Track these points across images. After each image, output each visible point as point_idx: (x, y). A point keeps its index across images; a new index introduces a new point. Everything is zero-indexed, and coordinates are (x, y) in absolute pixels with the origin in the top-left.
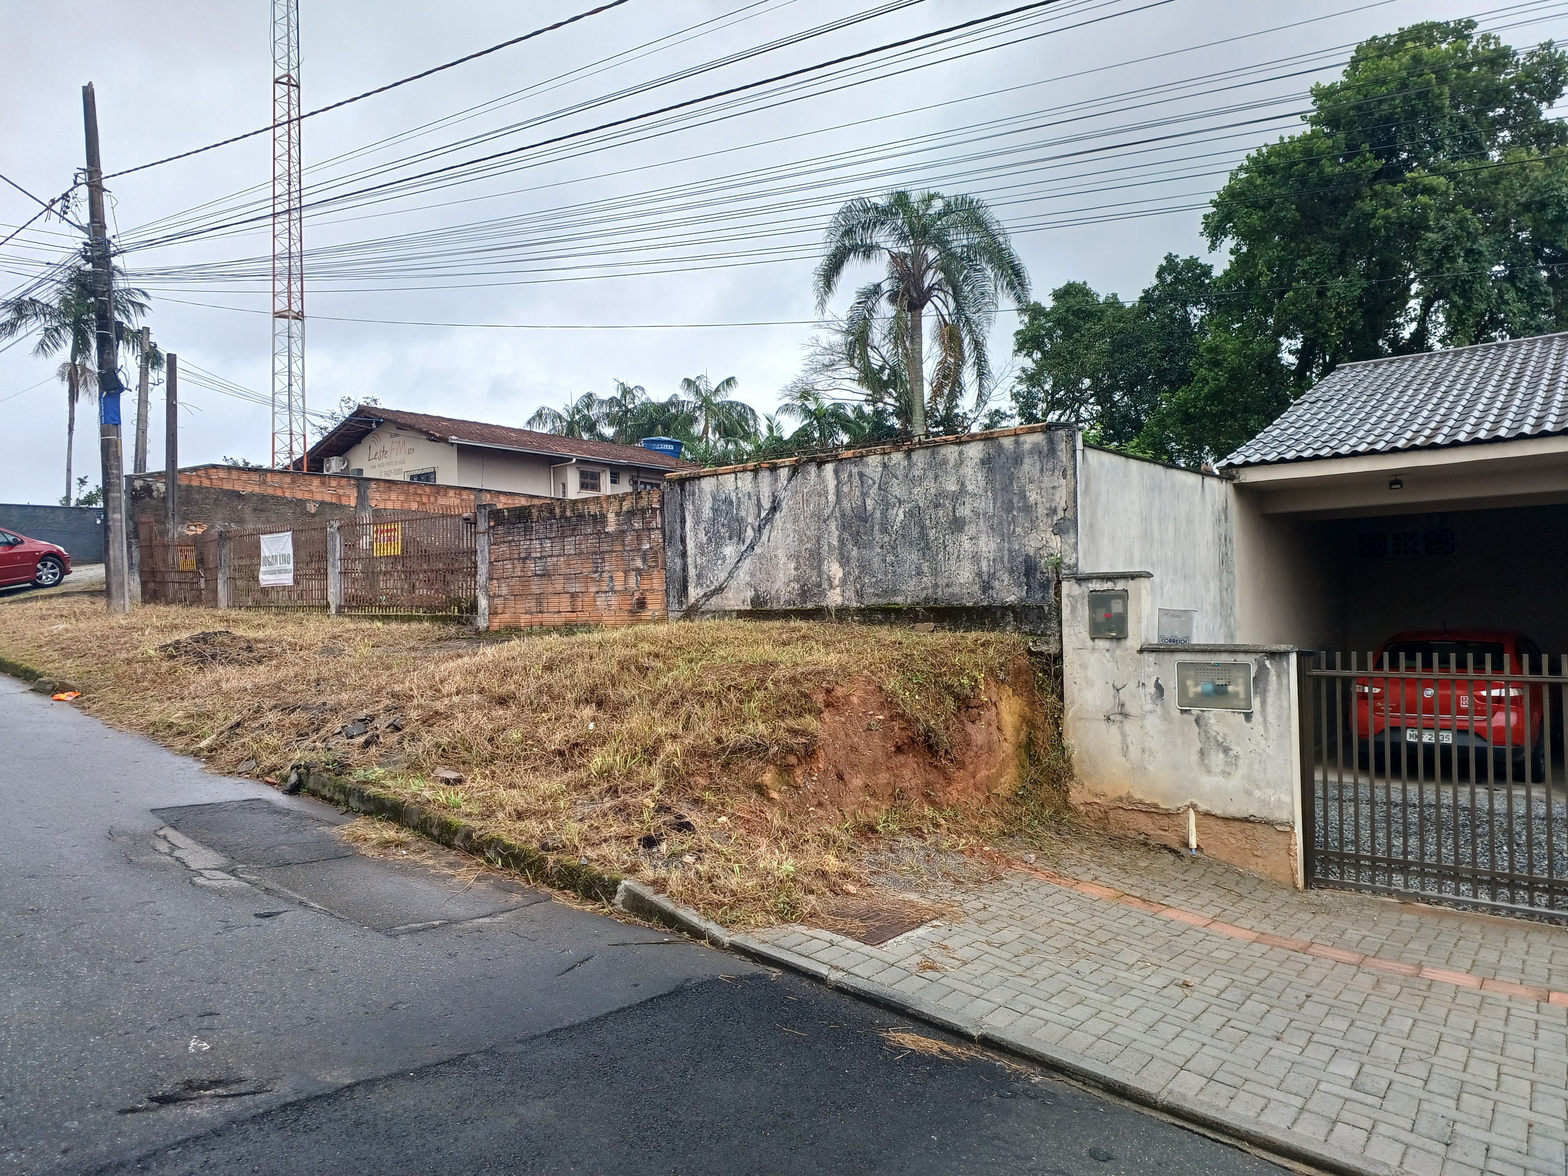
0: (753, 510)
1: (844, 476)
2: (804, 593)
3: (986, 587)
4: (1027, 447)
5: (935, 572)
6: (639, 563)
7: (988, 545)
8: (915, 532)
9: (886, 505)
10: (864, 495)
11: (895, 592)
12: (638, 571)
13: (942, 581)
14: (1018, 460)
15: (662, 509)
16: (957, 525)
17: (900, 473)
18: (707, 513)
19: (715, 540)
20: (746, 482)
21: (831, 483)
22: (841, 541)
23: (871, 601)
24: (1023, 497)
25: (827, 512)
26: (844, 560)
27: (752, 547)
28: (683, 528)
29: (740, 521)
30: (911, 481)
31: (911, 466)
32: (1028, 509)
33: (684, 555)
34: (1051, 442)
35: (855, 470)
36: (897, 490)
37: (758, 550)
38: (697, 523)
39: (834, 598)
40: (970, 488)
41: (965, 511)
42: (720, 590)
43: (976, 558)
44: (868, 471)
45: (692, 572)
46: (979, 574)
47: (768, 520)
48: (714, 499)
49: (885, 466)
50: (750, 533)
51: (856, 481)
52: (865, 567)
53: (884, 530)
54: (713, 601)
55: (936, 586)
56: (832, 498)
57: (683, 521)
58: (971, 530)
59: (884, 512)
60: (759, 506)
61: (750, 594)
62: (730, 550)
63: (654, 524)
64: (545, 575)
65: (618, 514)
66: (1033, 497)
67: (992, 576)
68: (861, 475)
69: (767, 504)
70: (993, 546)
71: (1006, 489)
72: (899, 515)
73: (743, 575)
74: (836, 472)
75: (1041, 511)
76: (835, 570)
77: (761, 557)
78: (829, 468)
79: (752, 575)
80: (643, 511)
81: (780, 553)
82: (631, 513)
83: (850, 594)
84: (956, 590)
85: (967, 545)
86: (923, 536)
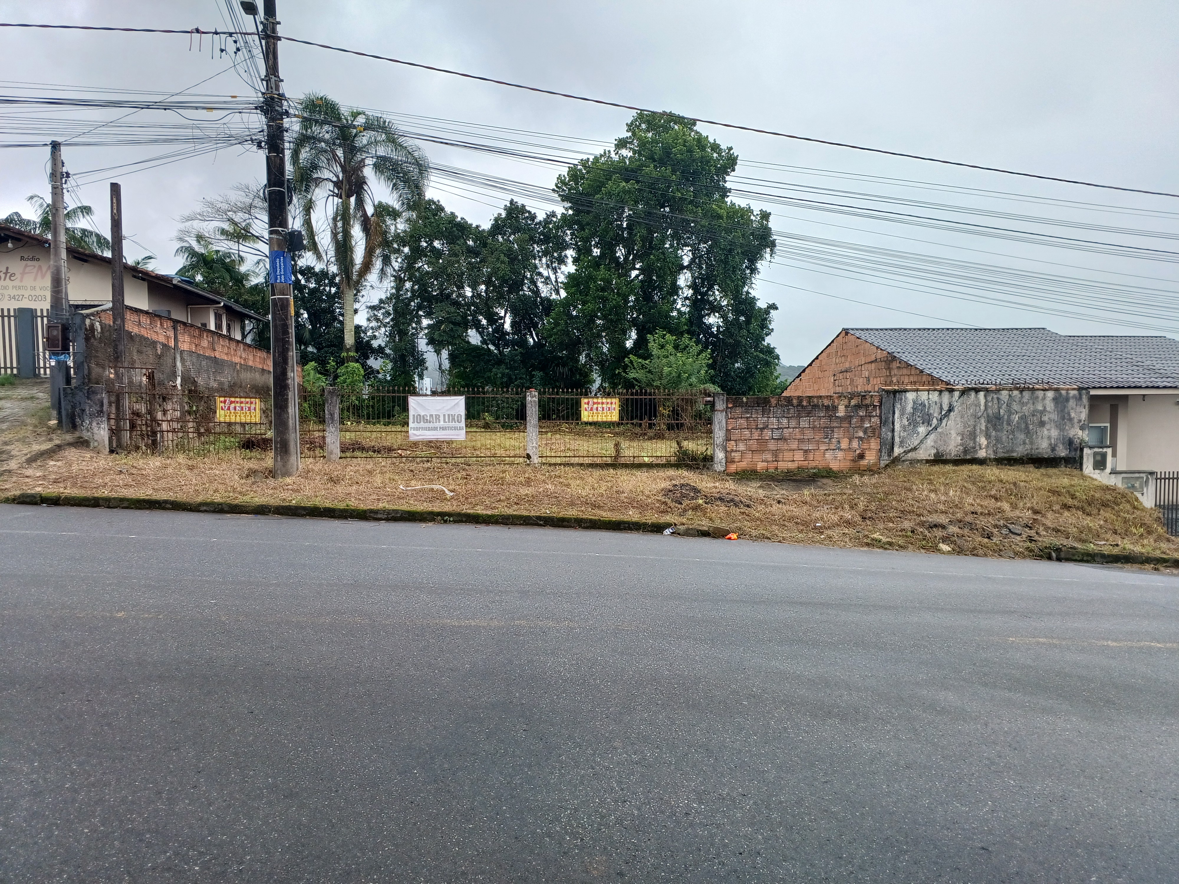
0: (937, 410)
1: (989, 398)
2: (965, 451)
3: (1053, 450)
4: (1071, 395)
5: (1032, 443)
6: (861, 434)
7: (1055, 433)
8: (1023, 426)
9: (1010, 412)
10: (999, 408)
11: (1012, 451)
12: (860, 439)
13: (1035, 447)
14: (1067, 400)
15: (880, 406)
16: (1042, 424)
17: (1017, 400)
18: (909, 409)
19: (913, 423)
20: (934, 396)
21: (982, 401)
22: (987, 428)
23: (1001, 455)
24: (1069, 414)
25: (980, 414)
26: (988, 436)
27: (936, 428)
28: (893, 417)
29: (929, 415)
30: (1023, 404)
31: (1022, 397)
32: (1071, 419)
33: (893, 431)
34: (1080, 394)
35: (995, 396)
36: (1015, 407)
37: (939, 430)
38: (902, 414)
39: (982, 454)
40: (1048, 409)
41: (1045, 418)
42: (915, 449)
43: (1049, 438)
44: (1001, 397)
45: (897, 440)
46: (1050, 444)
47: (947, 415)
48: (914, 403)
49: (1010, 396)
50: (935, 422)
51: (995, 401)
52: (998, 440)
53: (1009, 424)
54: (910, 455)
55: (1032, 449)
56: (982, 408)
57: (894, 413)
58: (1048, 426)
59: (1009, 416)
60: (941, 408)
61: (934, 451)
62: (922, 430)
63: (874, 414)
64: (782, 439)
65: (846, 407)
66: (1073, 415)
67: (1056, 445)
68: (998, 399)
69: (946, 407)
71: (1062, 411)
72: (1016, 418)
73: (930, 441)
74: (985, 396)
75: (1076, 421)
76: (983, 441)
77: (941, 433)
78: (982, 394)
79: (935, 442)
80: (867, 406)
81: (953, 432)
82: (858, 407)
83: (990, 452)
84: (1040, 451)
85: (1046, 432)
86: (1027, 427)
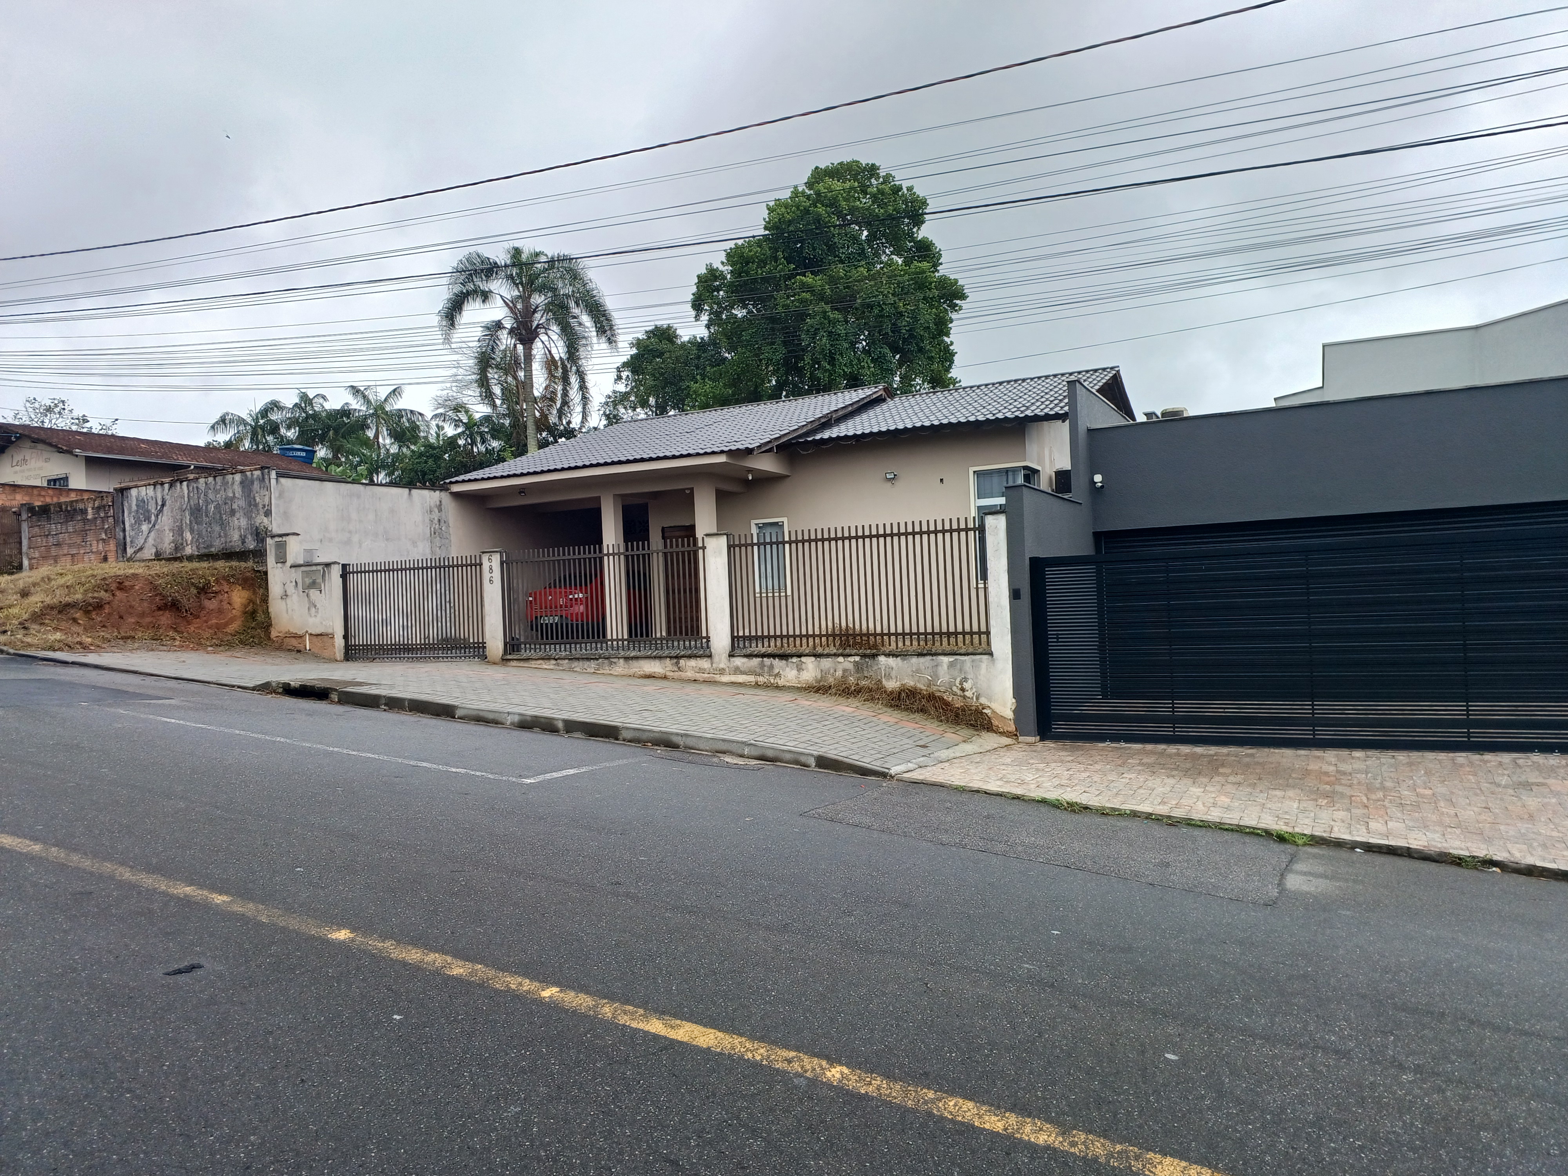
0: (154, 506)
1: (191, 488)
2: (177, 549)
3: (243, 542)
4: (255, 476)
5: (226, 535)
6: (104, 536)
7: (244, 522)
8: (218, 517)
9: (207, 503)
10: (199, 498)
11: (211, 546)
12: (103, 540)
13: (228, 540)
14: (252, 482)
15: (113, 505)
16: (233, 512)
17: (212, 487)
18: (134, 508)
19: (138, 522)
20: (150, 491)
21: (186, 492)
22: (190, 521)
23: (203, 551)
24: (255, 500)
25: (184, 507)
26: (192, 531)
27: (154, 525)
28: (123, 516)
29: (148, 511)
30: (217, 492)
31: (216, 483)
32: (256, 505)
33: (124, 530)
34: (263, 474)
35: (195, 485)
36: (211, 496)
37: (157, 527)
38: (130, 513)
39: (188, 550)
40: (237, 495)
41: (235, 506)
42: (141, 549)
43: (239, 528)
44: (200, 486)
45: (128, 540)
46: (241, 536)
47: (161, 511)
48: (137, 500)
49: (206, 483)
50: (153, 518)
51: (195, 490)
52: (200, 535)
53: (207, 516)
54: (138, 555)
55: (226, 542)
56: (186, 499)
57: (123, 512)
58: (237, 515)
59: (207, 506)
60: (157, 503)
61: (154, 550)
62: (145, 527)
63: (109, 514)
64: (58, 545)
65: (93, 509)
66: (258, 499)
67: (245, 536)
68: (197, 488)
69: (160, 503)
70: (245, 523)
71: (249, 496)
72: (212, 507)
73: (151, 540)
74: (188, 486)
75: (261, 506)
76: (188, 536)
77: (158, 530)
78: (185, 483)
79: (155, 540)
80: (104, 506)
81: (166, 528)
82: (99, 508)
83: (194, 548)
84: (233, 543)
85: (236, 522)
86: (221, 518)
